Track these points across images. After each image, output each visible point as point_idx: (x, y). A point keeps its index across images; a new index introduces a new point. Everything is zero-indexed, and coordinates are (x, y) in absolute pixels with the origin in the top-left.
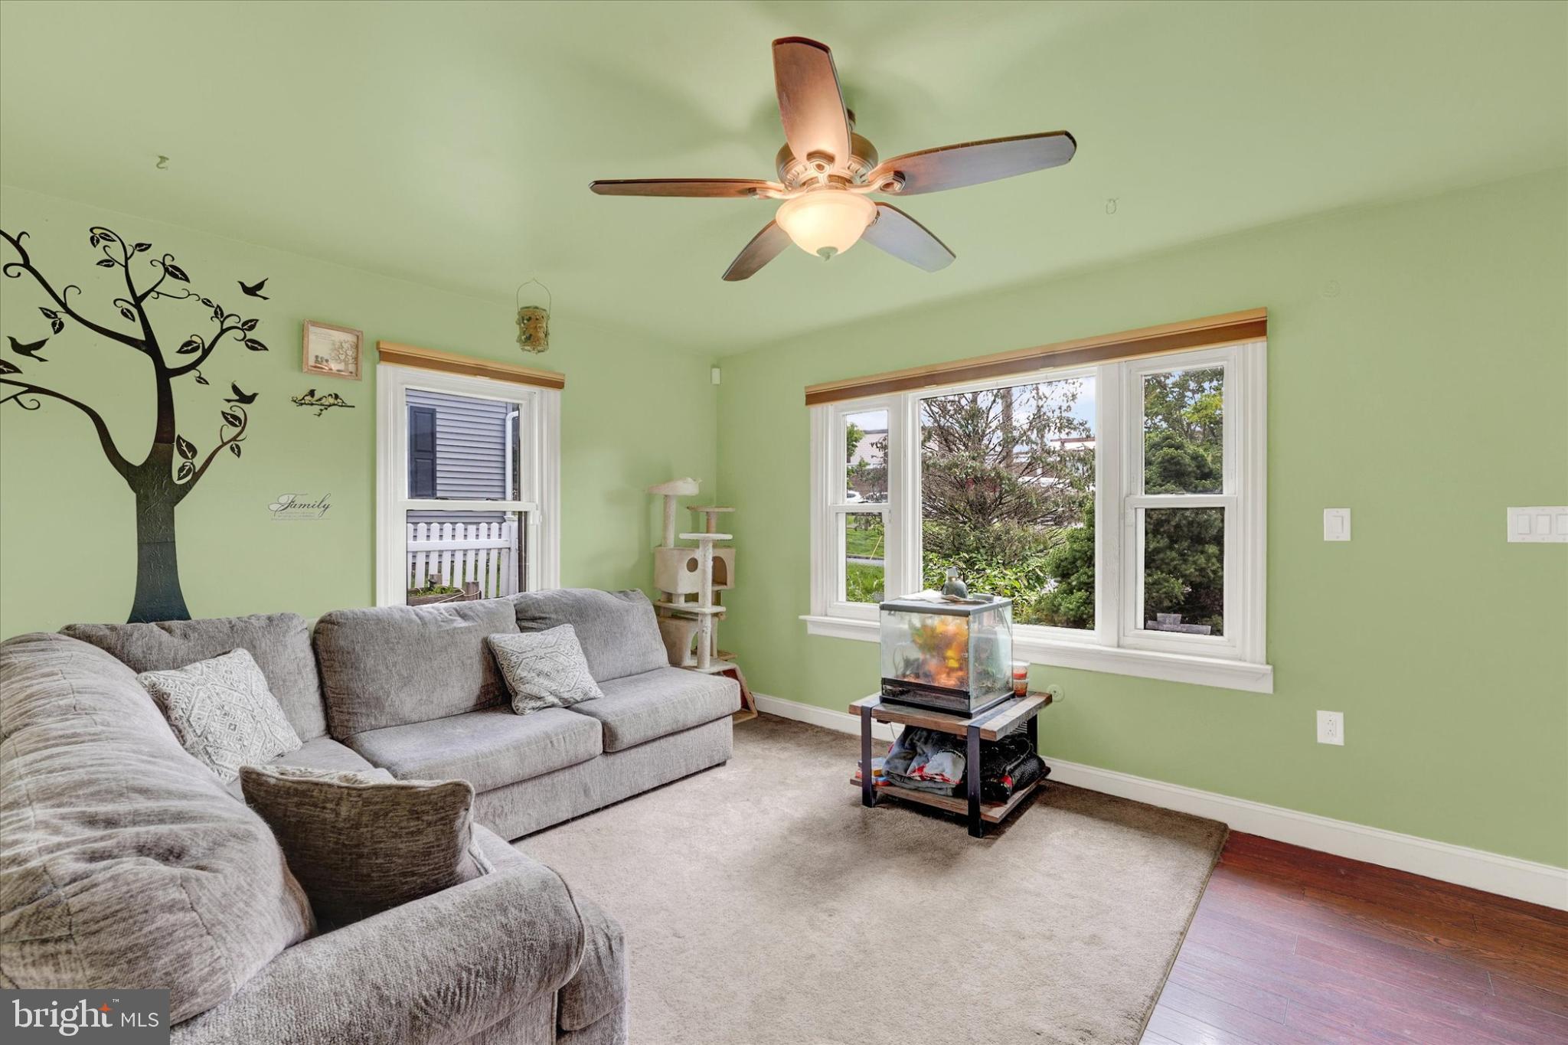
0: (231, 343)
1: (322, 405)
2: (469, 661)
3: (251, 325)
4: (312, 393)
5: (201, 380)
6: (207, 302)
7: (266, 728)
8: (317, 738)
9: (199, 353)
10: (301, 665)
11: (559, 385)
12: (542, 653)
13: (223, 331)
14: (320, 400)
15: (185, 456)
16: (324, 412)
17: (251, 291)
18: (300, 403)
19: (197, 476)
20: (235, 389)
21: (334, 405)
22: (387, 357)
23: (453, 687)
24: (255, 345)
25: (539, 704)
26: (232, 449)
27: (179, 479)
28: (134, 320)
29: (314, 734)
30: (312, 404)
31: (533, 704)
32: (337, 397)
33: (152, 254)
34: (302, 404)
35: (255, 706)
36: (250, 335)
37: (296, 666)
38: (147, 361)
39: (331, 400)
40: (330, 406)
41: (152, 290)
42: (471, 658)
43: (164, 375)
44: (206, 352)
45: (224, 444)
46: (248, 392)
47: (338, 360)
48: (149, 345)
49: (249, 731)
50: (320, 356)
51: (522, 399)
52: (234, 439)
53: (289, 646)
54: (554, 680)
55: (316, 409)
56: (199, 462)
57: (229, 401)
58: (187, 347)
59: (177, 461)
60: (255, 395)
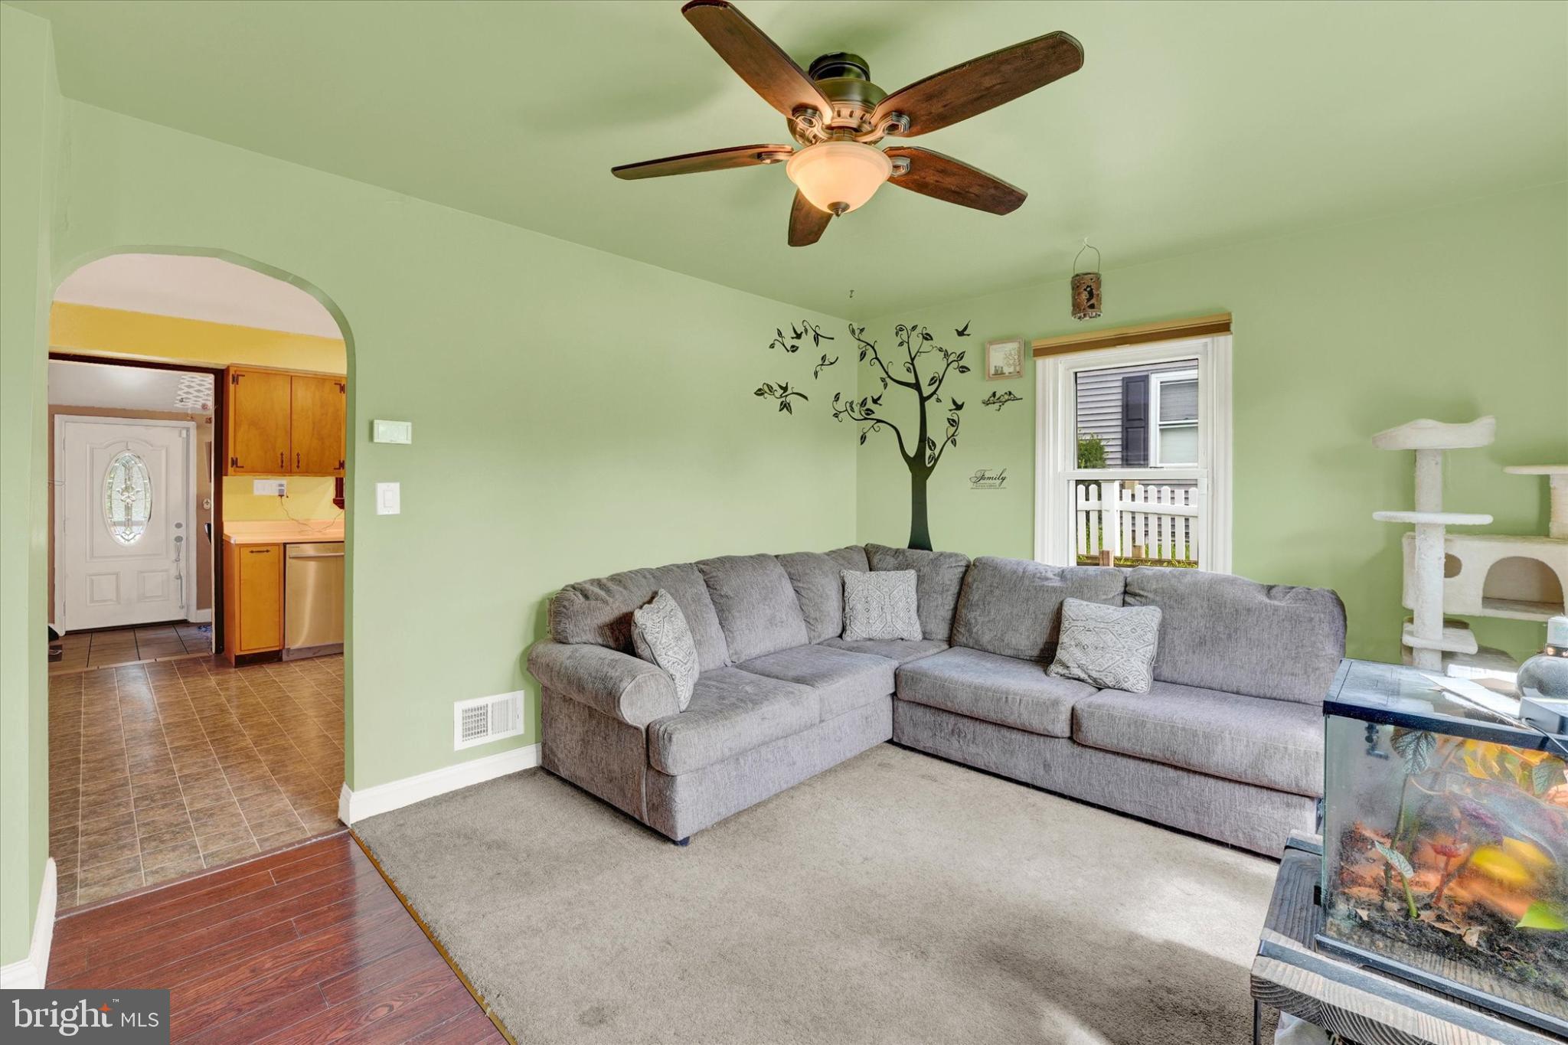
0: (953, 373)
1: (1000, 402)
2: (1042, 616)
3: (961, 356)
4: (994, 394)
5: (938, 400)
6: (941, 350)
7: (889, 618)
8: (940, 640)
9: (938, 382)
10: (945, 589)
11: (1223, 327)
12: (1091, 624)
13: (948, 365)
14: (999, 398)
15: (931, 449)
16: (1002, 406)
17: (961, 333)
18: (987, 403)
19: (936, 461)
20: (954, 402)
21: (1009, 400)
22: (1041, 352)
23: (1021, 634)
24: (964, 369)
25: (1065, 671)
26: (952, 442)
27: (929, 463)
28: (911, 372)
29: (940, 637)
30: (994, 403)
31: (1061, 670)
32: (1010, 393)
33: (919, 330)
34: (988, 404)
35: (887, 603)
36: (962, 363)
37: (941, 589)
38: (916, 393)
39: (1006, 397)
40: (1005, 402)
41: (918, 352)
42: (1044, 614)
43: (923, 400)
44: (940, 381)
45: (948, 439)
46: (960, 403)
47: (1009, 365)
48: (917, 386)
49: (876, 616)
50: (998, 365)
51: (1197, 353)
52: (953, 435)
53: (940, 575)
54: (1087, 654)
55: (997, 406)
56: (937, 452)
57: (950, 410)
58: (933, 381)
59: (928, 452)
60: (963, 403)
